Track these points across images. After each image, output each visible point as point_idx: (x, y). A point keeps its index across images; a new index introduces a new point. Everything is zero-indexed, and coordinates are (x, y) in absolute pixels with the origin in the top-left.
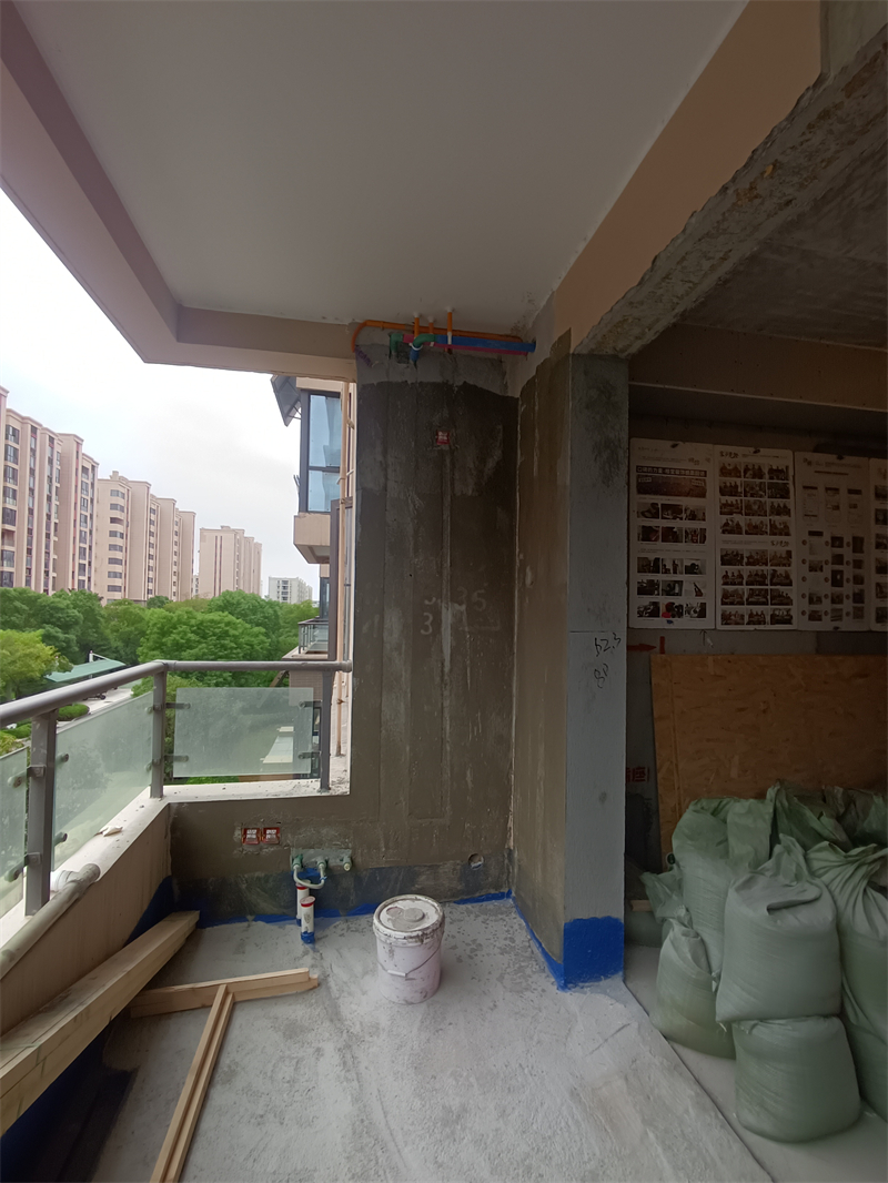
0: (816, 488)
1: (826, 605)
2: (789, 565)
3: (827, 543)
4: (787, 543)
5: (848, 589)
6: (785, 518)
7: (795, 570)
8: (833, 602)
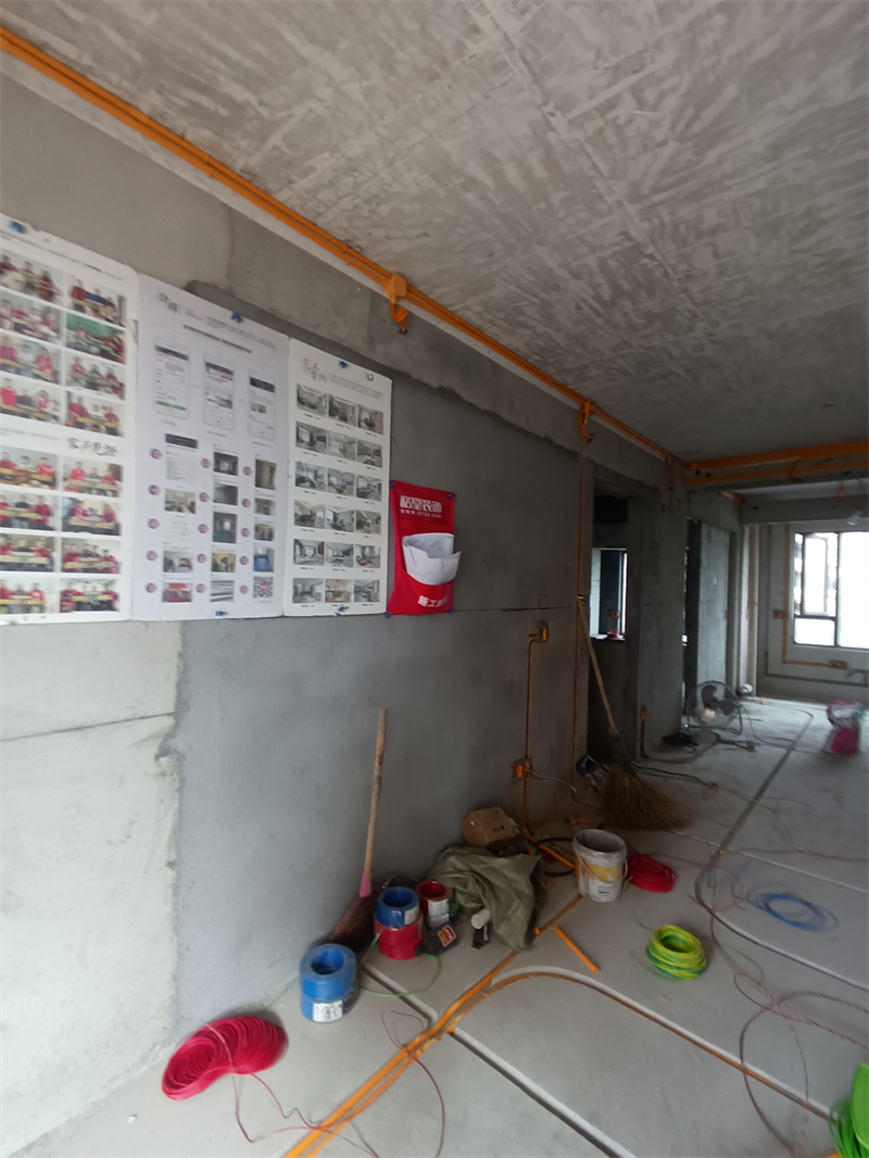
0: (185, 358)
1: (202, 574)
2: (115, 494)
3: (205, 463)
4: (111, 450)
5: (245, 546)
6: (109, 399)
7: (129, 505)
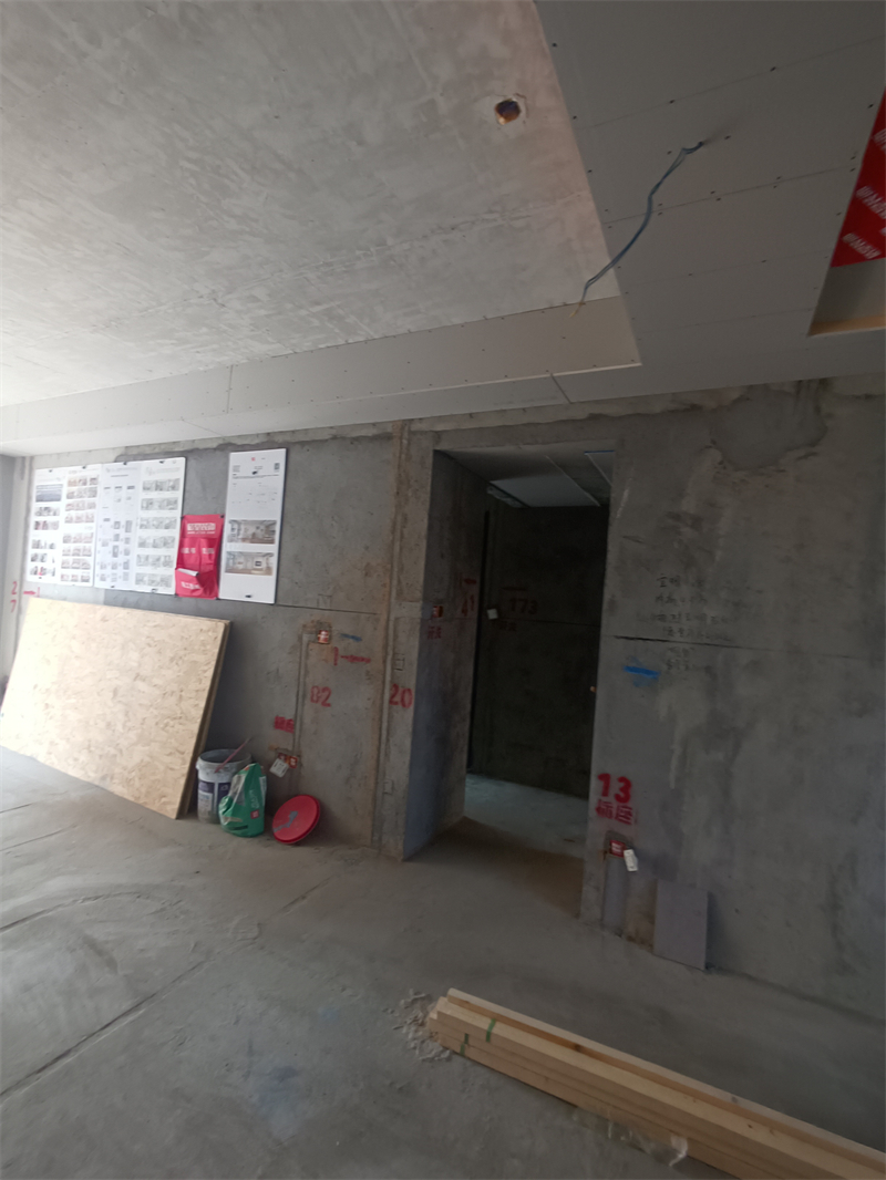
0: (110, 488)
1: (108, 571)
3: (112, 526)
4: (91, 528)
5: (121, 558)
8: (113, 568)
